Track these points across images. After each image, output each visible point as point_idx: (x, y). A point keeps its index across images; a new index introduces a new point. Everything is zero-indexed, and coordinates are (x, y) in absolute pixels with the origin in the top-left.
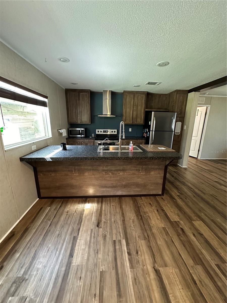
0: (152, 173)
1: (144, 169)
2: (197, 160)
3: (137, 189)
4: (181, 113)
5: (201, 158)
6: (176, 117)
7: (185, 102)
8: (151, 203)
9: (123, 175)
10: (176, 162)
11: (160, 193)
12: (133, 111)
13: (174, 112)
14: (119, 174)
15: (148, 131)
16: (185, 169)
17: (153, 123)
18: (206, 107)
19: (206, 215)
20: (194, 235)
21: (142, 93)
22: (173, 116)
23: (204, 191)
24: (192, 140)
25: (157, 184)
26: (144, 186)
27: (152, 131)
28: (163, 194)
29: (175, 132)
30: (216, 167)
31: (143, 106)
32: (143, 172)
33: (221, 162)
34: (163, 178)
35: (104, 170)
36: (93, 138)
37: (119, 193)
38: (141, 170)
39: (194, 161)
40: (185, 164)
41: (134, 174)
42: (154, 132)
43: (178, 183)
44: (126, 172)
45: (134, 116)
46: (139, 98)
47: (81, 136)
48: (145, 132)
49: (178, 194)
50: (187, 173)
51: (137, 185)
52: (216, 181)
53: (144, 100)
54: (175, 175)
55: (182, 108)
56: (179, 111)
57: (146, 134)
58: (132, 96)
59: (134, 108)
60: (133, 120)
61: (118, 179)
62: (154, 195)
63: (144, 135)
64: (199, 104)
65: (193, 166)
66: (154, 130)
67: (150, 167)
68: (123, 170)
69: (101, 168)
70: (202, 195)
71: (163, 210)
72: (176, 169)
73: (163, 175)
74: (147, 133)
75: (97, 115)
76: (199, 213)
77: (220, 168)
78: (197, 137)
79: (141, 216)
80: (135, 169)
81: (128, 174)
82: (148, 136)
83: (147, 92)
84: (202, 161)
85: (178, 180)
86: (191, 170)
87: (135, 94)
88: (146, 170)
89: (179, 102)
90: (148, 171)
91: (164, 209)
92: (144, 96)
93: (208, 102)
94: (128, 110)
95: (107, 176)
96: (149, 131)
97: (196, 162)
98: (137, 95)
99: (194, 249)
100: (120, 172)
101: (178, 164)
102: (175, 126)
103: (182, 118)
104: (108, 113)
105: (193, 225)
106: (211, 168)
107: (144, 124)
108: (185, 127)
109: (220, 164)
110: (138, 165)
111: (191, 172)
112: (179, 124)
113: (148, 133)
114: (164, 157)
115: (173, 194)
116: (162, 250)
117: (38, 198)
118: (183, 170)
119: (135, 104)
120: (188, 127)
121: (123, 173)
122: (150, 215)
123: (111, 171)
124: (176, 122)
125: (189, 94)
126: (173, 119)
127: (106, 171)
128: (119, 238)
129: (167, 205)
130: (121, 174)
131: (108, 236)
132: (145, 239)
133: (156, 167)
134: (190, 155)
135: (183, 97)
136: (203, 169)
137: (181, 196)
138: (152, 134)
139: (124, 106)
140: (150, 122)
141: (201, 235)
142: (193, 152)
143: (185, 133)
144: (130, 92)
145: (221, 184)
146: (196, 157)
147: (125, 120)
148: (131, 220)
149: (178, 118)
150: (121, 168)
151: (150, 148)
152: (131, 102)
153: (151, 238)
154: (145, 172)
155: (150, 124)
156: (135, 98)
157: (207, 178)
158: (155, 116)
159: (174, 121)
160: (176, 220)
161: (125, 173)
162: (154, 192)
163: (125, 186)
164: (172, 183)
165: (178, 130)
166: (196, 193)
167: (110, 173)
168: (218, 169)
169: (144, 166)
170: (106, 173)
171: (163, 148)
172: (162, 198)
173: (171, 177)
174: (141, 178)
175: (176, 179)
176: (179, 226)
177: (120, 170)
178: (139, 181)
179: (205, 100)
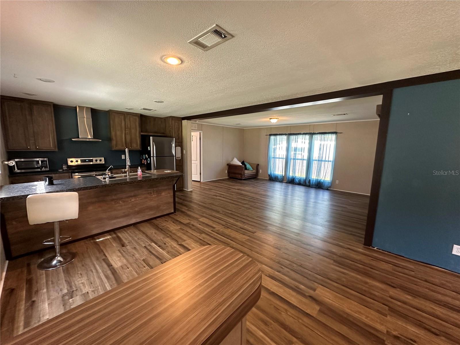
0: (163, 194)
1: (155, 192)
2: (201, 183)
3: (151, 213)
4: (179, 138)
5: (203, 181)
6: (175, 142)
7: (180, 128)
8: (167, 220)
9: (135, 201)
10: (182, 187)
11: (173, 211)
12: (126, 135)
13: (172, 137)
14: (131, 201)
15: (147, 157)
16: (191, 191)
17: (153, 149)
18: (199, 133)
19: (206, 214)
20: (200, 225)
21: (135, 114)
22: (172, 141)
23: (205, 202)
24: (192, 164)
25: (169, 203)
26: (157, 208)
27: (153, 157)
28: (175, 212)
29: (176, 157)
30: (215, 185)
31: (138, 129)
32: (154, 195)
33: (218, 181)
34: (173, 197)
35: (112, 200)
36: (64, 171)
37: (133, 221)
38: (152, 192)
39: (198, 184)
40: (190, 187)
41: (146, 198)
42: (155, 158)
43: (186, 203)
44: (138, 197)
45: (128, 140)
46: (131, 120)
47: (41, 170)
48: (144, 158)
49: (187, 209)
50: (193, 194)
51: (151, 208)
52: (214, 195)
53: (138, 123)
54: (183, 198)
55: (179, 134)
56: (176, 136)
57: (145, 161)
58: (122, 117)
59: (126, 131)
60: (127, 145)
61: (130, 206)
62: (168, 215)
63: (143, 162)
64: (192, 130)
65: (197, 188)
66: (155, 156)
67: (160, 188)
68: (135, 196)
69: (109, 198)
70: (205, 205)
71: (177, 221)
72: (183, 193)
73: (173, 194)
74: (146, 159)
75: (71, 139)
76: (202, 215)
77: (217, 186)
78: (197, 161)
79: (161, 229)
80: (146, 193)
81: (140, 199)
82: (149, 162)
83: (141, 114)
84: (204, 183)
85: (186, 201)
86: (196, 192)
87: (126, 115)
88: (157, 192)
89: (176, 127)
90: (159, 192)
91: (178, 219)
92: (138, 119)
93: (200, 128)
94: (118, 133)
95: (117, 205)
96: (150, 157)
97: (200, 185)
98: (128, 117)
99: (200, 230)
100: (131, 199)
101: (184, 189)
102: (175, 151)
103: (180, 143)
104: (88, 136)
105: (199, 221)
106: (211, 187)
107: (141, 150)
108: (184, 152)
109: (217, 183)
110: (149, 188)
111: (196, 193)
112: (179, 149)
113: (149, 159)
114: (171, 177)
115: (183, 210)
116: (181, 237)
117: (7, 260)
118: (189, 193)
119: (126, 126)
120: (186, 152)
121: (135, 199)
122: (168, 226)
123: (121, 199)
124: (175, 147)
125: (183, 121)
126: (172, 144)
127: (116, 201)
128: (147, 244)
129: (180, 217)
130: (133, 200)
131: (137, 247)
132: (168, 237)
133: (166, 188)
134: (192, 180)
135: (178, 123)
136: (205, 189)
137: (190, 209)
138: (153, 160)
139: (112, 129)
140: (149, 148)
141: (204, 223)
142: (195, 177)
143: (185, 157)
144: (118, 112)
145: (216, 196)
146: (199, 181)
147: (116, 145)
148: (153, 234)
149: (177, 144)
150: (132, 194)
151: (154, 172)
152: (122, 123)
153: (173, 235)
154: (157, 194)
155: (150, 150)
156: (126, 120)
157: (208, 194)
158: (153, 141)
159: (174, 145)
160: (187, 222)
161: (137, 199)
162: (167, 212)
163: (138, 212)
164: (181, 204)
165: (179, 155)
166: (200, 205)
167: (120, 202)
168: (215, 186)
169: (155, 189)
170: (115, 202)
171: (169, 171)
172: (175, 215)
173: (180, 200)
174: (153, 201)
175: (184, 200)
176: (190, 224)
177: (131, 197)
178: (152, 203)
179: (197, 126)
